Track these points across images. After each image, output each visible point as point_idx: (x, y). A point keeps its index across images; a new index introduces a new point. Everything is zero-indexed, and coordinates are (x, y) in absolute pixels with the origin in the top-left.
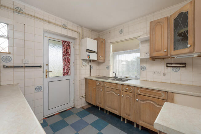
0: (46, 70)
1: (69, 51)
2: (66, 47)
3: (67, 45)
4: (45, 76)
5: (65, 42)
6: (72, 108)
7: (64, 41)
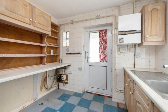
0: (87, 56)
1: (105, 38)
2: (102, 36)
3: (103, 33)
4: (87, 61)
5: (102, 31)
6: (109, 97)
7: (100, 31)
